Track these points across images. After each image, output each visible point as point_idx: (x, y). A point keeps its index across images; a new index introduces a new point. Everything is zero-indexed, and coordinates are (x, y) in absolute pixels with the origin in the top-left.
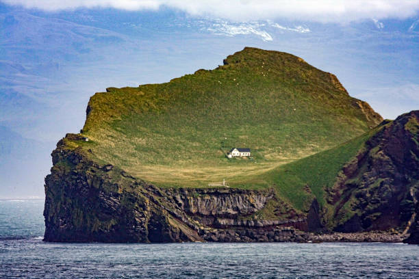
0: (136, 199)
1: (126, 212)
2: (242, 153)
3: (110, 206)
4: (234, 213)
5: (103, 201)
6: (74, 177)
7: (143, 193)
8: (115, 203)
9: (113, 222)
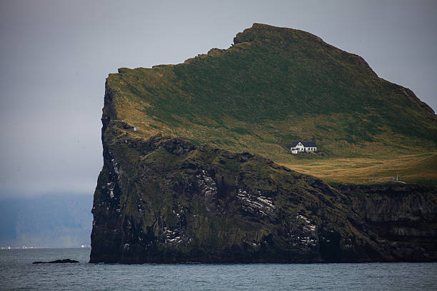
0: (301, 199)
1: (284, 217)
2: (307, 149)
3: (257, 210)
4: (415, 219)
5: (244, 203)
6: (191, 171)
7: (309, 191)
8: (265, 205)
9: (263, 232)
